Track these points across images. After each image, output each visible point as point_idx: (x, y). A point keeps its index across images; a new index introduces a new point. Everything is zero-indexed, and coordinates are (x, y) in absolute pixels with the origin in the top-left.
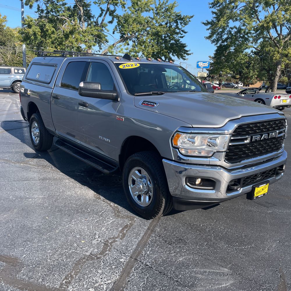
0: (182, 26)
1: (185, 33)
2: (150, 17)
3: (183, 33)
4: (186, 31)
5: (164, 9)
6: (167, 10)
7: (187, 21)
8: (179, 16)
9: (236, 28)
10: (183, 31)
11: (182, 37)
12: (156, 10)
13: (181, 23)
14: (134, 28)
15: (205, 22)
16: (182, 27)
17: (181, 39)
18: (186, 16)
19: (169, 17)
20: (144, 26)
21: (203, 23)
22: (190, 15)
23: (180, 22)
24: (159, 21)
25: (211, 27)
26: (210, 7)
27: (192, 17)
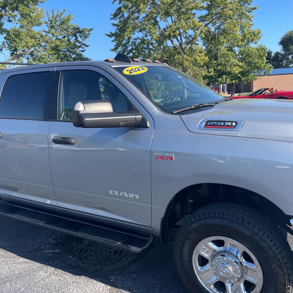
0: (82, 39)
1: (87, 46)
2: (44, 31)
3: (84, 46)
4: (87, 44)
5: (59, 22)
6: (62, 23)
7: (87, 35)
8: (77, 29)
9: (140, 39)
10: (84, 44)
11: (84, 51)
12: (51, 23)
13: (81, 36)
14: (29, 42)
15: (109, 34)
16: (83, 41)
17: (82, 53)
18: (85, 29)
19: (66, 31)
20: (39, 41)
21: (107, 35)
22: (89, 28)
23: (79, 36)
24: (56, 35)
25: (116, 39)
26: (111, 19)
27: (92, 30)
